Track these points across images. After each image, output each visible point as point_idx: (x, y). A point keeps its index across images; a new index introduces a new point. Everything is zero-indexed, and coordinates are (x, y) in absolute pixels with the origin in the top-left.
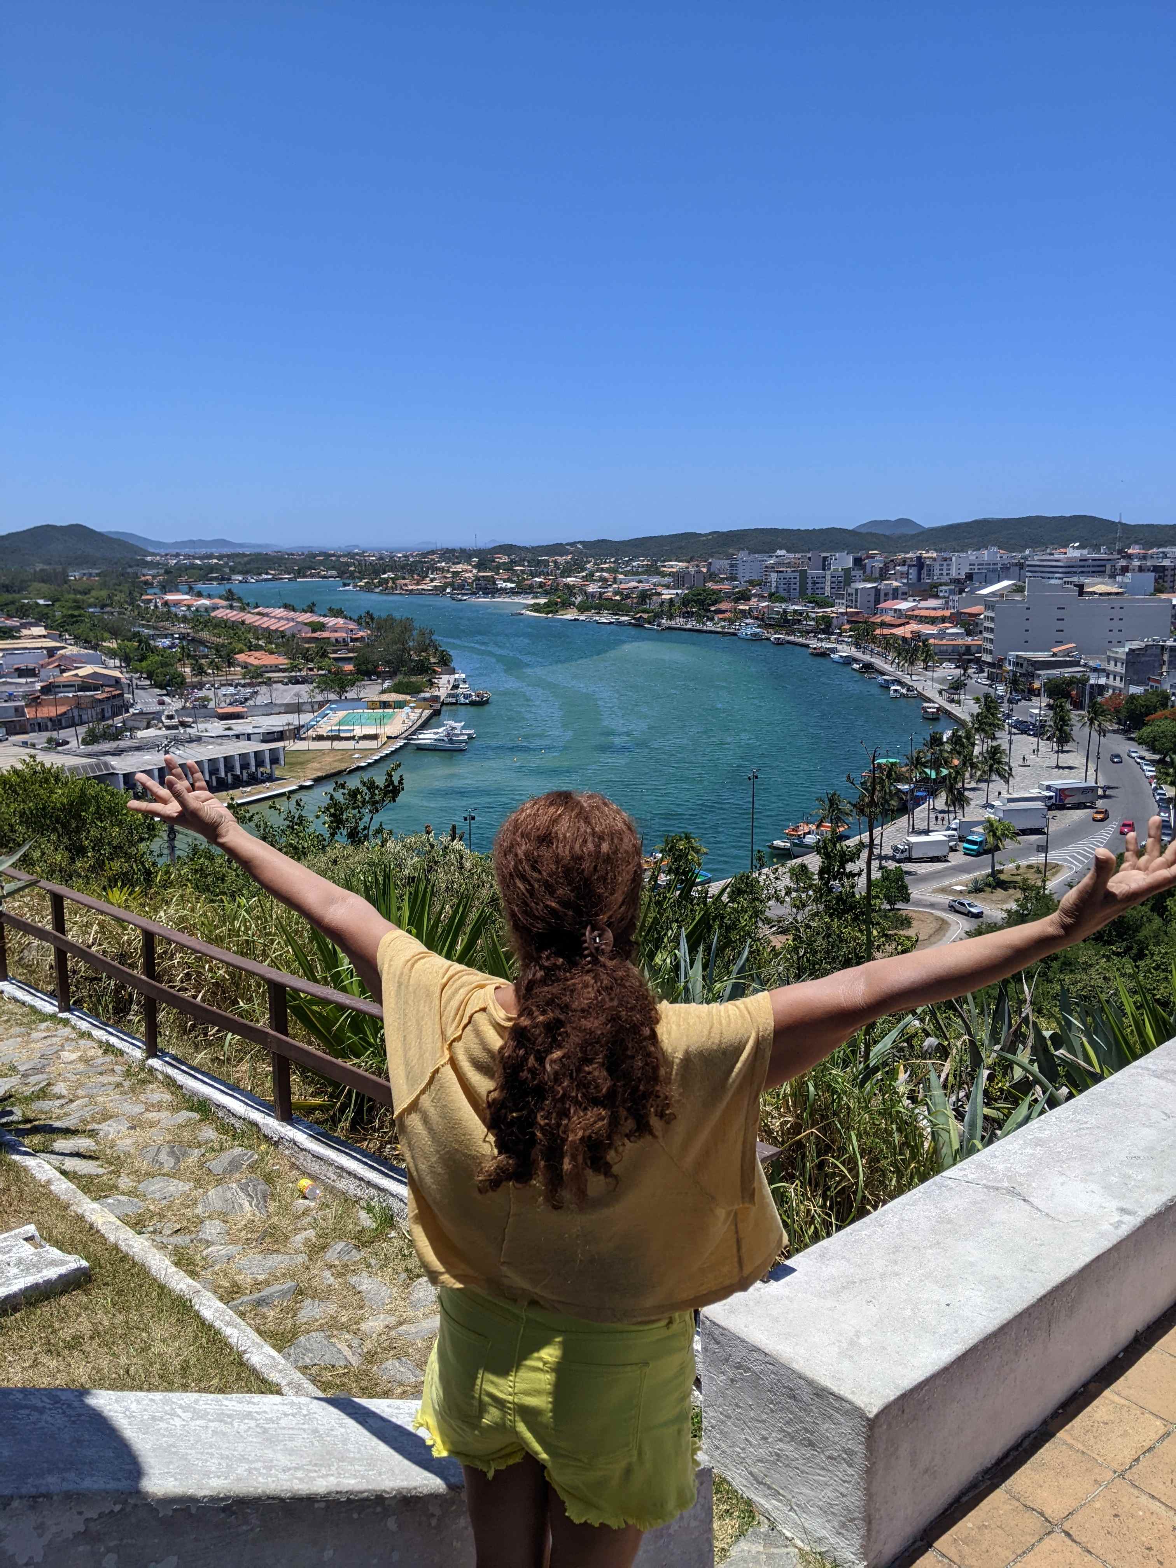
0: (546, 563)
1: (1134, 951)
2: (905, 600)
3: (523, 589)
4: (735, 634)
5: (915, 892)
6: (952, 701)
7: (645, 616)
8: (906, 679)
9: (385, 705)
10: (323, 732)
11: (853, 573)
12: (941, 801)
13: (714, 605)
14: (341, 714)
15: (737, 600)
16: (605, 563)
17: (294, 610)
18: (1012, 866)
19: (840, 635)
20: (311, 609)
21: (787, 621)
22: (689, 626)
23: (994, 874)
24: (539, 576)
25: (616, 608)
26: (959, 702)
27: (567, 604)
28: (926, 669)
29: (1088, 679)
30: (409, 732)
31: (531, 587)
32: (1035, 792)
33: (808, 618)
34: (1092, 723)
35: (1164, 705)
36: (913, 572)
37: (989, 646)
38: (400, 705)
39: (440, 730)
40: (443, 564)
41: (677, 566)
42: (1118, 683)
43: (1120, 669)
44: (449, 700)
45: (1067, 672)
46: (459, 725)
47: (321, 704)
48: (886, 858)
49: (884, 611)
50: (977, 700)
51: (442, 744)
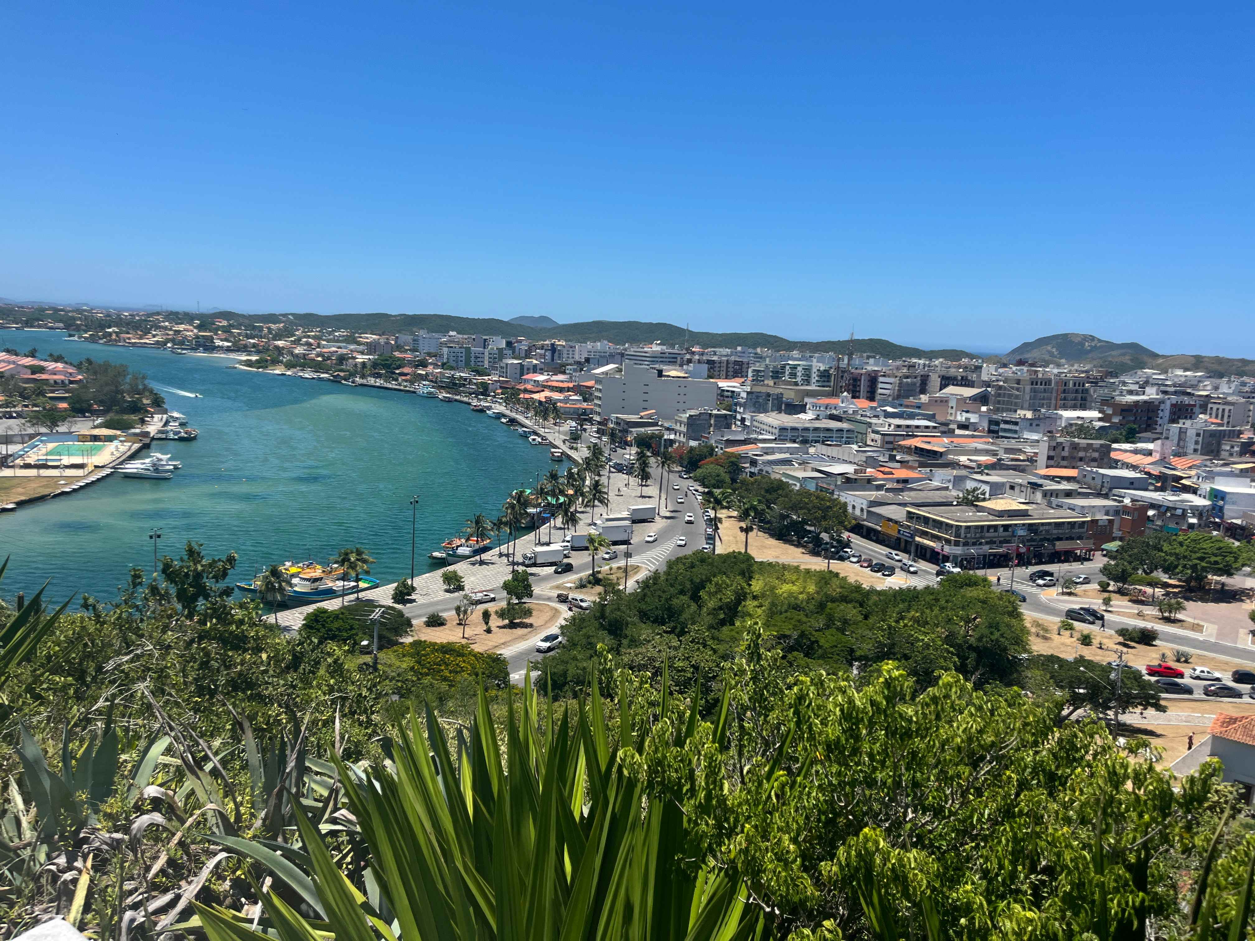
0: (261, 329)
1: (678, 630)
2: (542, 374)
3: (238, 348)
4: (414, 392)
5: (537, 590)
6: (572, 448)
7: (342, 374)
8: (541, 431)
9: (95, 438)
10: (31, 461)
11: (505, 352)
12: (559, 521)
13: (398, 369)
14: (51, 446)
15: (417, 367)
16: (312, 331)
17: (17, 354)
18: (607, 567)
19: (494, 397)
20: (32, 354)
21: (455, 384)
22: (378, 384)
23: (593, 574)
24: (253, 338)
25: (318, 367)
26: (576, 449)
27: (275, 362)
28: (555, 424)
29: (663, 436)
30: (117, 462)
31: (245, 346)
32: (625, 514)
33: (470, 382)
34: (663, 466)
35: (711, 455)
36: (548, 354)
37: (598, 410)
38: (110, 439)
39: (147, 461)
40: (167, 324)
41: (371, 338)
42: (682, 439)
43: (683, 429)
44: (160, 436)
45: (649, 430)
46: (165, 457)
47: (32, 437)
48: (518, 564)
49: (527, 381)
50: (589, 448)
51: (148, 473)
